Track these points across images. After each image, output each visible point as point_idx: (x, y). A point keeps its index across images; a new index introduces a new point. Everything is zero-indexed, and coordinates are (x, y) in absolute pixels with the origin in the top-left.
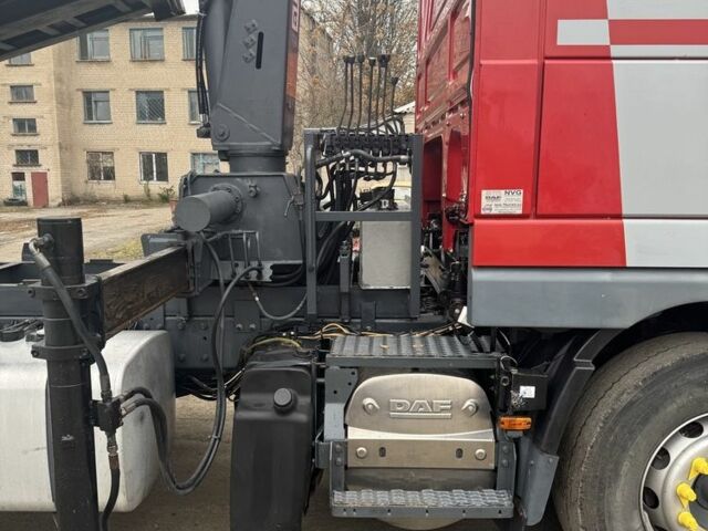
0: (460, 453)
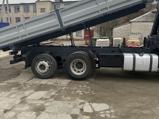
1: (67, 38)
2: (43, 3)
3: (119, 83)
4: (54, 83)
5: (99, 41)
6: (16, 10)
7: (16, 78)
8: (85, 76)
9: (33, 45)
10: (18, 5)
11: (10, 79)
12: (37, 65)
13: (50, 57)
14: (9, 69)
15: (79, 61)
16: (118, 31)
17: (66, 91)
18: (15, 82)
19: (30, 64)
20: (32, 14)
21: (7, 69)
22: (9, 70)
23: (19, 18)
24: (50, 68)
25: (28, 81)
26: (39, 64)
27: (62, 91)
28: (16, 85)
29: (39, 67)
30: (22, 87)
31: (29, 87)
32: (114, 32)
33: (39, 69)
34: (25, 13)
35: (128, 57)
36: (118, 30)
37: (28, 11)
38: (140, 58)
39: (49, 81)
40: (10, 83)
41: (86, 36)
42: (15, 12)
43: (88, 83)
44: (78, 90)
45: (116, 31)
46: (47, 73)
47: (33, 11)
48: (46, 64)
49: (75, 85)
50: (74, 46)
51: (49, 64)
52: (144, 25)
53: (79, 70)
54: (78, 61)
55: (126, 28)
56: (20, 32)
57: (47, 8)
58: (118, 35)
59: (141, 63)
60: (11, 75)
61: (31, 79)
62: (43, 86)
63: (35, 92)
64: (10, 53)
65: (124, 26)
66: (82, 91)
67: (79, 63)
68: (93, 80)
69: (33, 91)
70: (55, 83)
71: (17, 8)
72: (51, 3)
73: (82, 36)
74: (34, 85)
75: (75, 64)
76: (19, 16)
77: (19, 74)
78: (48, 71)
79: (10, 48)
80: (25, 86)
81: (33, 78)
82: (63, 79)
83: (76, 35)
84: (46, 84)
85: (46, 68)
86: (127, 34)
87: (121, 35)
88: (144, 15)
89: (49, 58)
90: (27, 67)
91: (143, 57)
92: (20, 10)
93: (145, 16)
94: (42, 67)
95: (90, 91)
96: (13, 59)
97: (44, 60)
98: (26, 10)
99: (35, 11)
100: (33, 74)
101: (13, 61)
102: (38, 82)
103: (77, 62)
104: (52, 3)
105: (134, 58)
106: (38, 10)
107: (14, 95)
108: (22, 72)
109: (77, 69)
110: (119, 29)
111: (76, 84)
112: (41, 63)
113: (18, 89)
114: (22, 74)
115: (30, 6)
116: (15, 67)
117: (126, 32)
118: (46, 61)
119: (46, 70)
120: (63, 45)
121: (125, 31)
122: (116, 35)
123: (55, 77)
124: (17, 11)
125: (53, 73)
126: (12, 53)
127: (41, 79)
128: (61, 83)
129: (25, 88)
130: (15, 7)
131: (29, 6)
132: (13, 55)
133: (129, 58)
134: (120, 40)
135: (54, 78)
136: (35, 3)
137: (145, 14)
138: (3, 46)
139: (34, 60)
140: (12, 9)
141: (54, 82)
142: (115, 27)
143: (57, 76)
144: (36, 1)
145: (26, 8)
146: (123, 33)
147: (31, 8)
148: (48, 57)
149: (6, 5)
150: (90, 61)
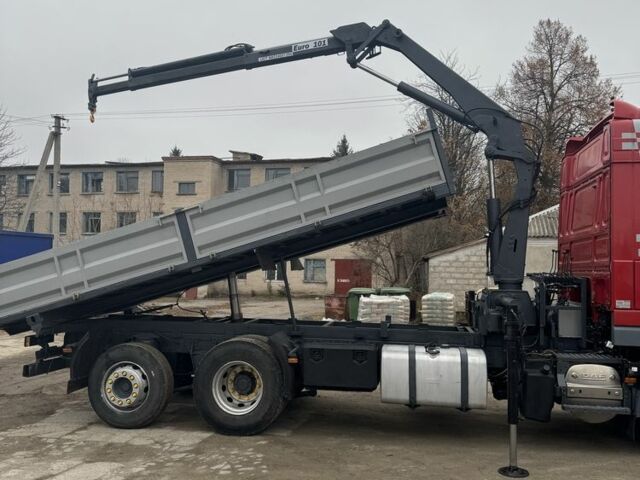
0: (609, 393)
1: (270, 287)
2: (187, 164)
3: (367, 447)
4: (152, 441)
5: (366, 304)
6: (90, 184)
7: (38, 424)
8: (259, 418)
9: (107, 315)
10: (99, 170)
11: (17, 425)
12: (106, 380)
13: (151, 355)
14: (23, 395)
15: (243, 368)
16: (448, 270)
17: (181, 464)
18: (30, 434)
19: (84, 379)
20: (147, 201)
21: (13, 396)
22: (22, 398)
23: (99, 214)
24: (146, 390)
25: (73, 433)
26: (113, 378)
27: (168, 464)
28: (29, 444)
29: (110, 386)
30: (50, 449)
31: (69, 450)
32: (431, 269)
33: (112, 394)
34: (120, 199)
35: (394, 357)
36: (448, 264)
37: (131, 191)
38: (428, 361)
39: (140, 436)
40: (13, 439)
41: (344, 281)
42: (85, 193)
43: (263, 442)
44: (221, 463)
45: (438, 270)
46: (137, 406)
47: (150, 189)
48: (135, 375)
49: (218, 448)
50: (238, 318)
51: (144, 377)
52: (540, 248)
53: (244, 399)
54: (243, 366)
55: (474, 259)
56: (65, 273)
57: (200, 182)
58: (448, 282)
59: (433, 379)
60: (22, 416)
61: (85, 428)
62: (117, 448)
63: (86, 465)
64: (28, 339)
65: (468, 251)
66: (232, 465)
67: (243, 373)
68: (285, 434)
69: (78, 462)
70: (157, 442)
71: (93, 180)
72: (217, 166)
73: (326, 283)
74: (87, 446)
75: (232, 376)
76: (97, 208)
77: (50, 413)
78: (139, 401)
79: (30, 322)
80: (59, 447)
81: (91, 424)
82: (187, 430)
83: (305, 277)
84: (127, 444)
85: (134, 390)
86: (480, 279)
87: (460, 282)
88: (541, 213)
89: (147, 355)
90: (73, 386)
91: (438, 358)
92: (103, 185)
93: (545, 217)
94: (123, 386)
95: (256, 466)
96: (34, 361)
97: (130, 364)
98: (125, 186)
99: (158, 192)
100: (94, 413)
101: (33, 365)
102: (103, 435)
103: (238, 370)
104: (223, 163)
105: (412, 362)
106: (170, 188)
107: (17, 471)
108: (63, 407)
109: (235, 396)
110: (451, 262)
111: (224, 446)
112: (120, 372)
113: (35, 455)
114: (60, 411)
115: (141, 174)
116: (44, 389)
117: (478, 273)
118: (135, 368)
119: (132, 398)
120: (203, 314)
121: (473, 270)
122: (442, 282)
123: (165, 422)
124: (90, 188)
125: (157, 407)
126: (32, 341)
127: (116, 430)
128: (176, 441)
129: (54, 453)
130: (86, 175)
131: (137, 172)
132: (38, 348)
133: (396, 360)
134: (445, 300)
135: (160, 427)
136: (160, 165)
137: (545, 211)
138: (9, 317)
139: (101, 361)
140: (76, 182)
141: (152, 439)
142: (435, 254)
143: (171, 421)
144: (163, 158)
145: (128, 179)
146: (467, 276)
147: (145, 180)
148: (143, 352)
149: (51, 167)
150: (274, 369)
